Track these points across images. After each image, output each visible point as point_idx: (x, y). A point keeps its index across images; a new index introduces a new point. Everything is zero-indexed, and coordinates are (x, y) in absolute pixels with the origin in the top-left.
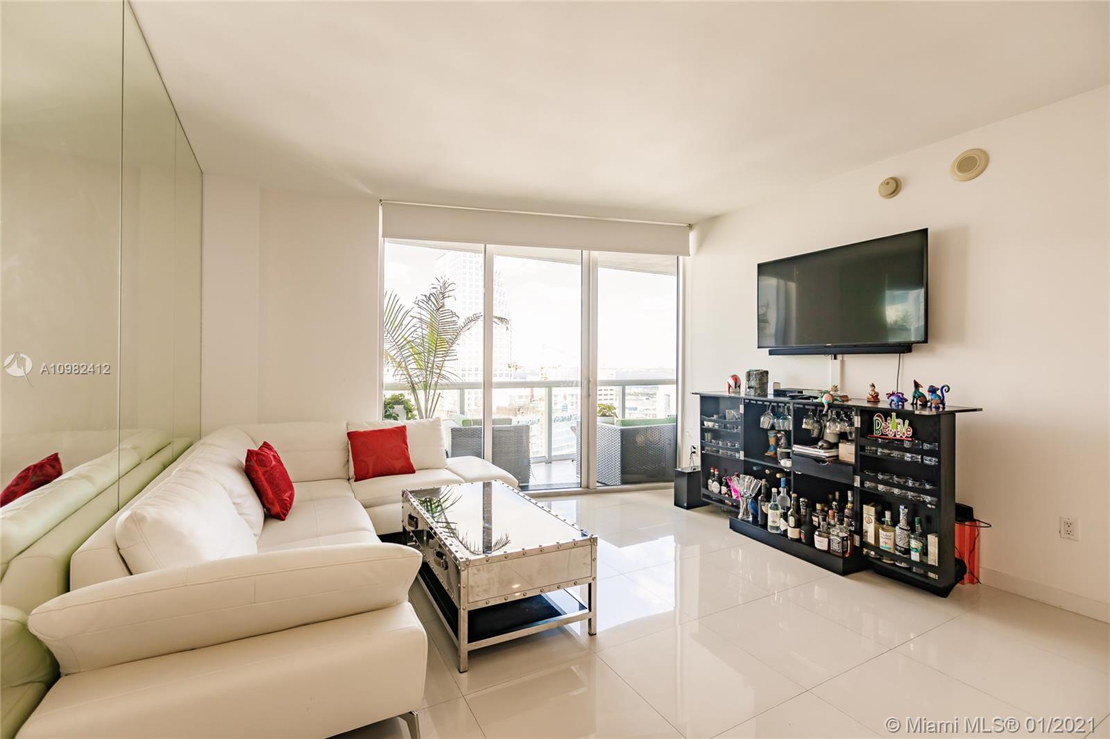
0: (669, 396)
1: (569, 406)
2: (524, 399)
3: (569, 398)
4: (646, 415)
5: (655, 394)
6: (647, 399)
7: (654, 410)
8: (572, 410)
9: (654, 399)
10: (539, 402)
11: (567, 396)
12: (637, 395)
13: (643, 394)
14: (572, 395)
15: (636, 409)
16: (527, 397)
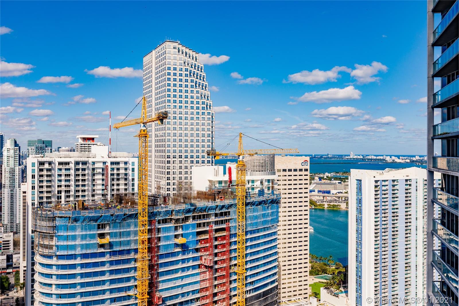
0: (360, 181)
1: (266, 191)
2: (223, 184)
3: (266, 184)
4: (339, 197)
5: (348, 179)
6: (339, 183)
7: (346, 193)
8: (269, 194)
9: (346, 183)
10: (236, 187)
11: (264, 181)
12: (330, 179)
13: (336, 179)
14: (269, 181)
15: (329, 192)
16: (226, 182)
